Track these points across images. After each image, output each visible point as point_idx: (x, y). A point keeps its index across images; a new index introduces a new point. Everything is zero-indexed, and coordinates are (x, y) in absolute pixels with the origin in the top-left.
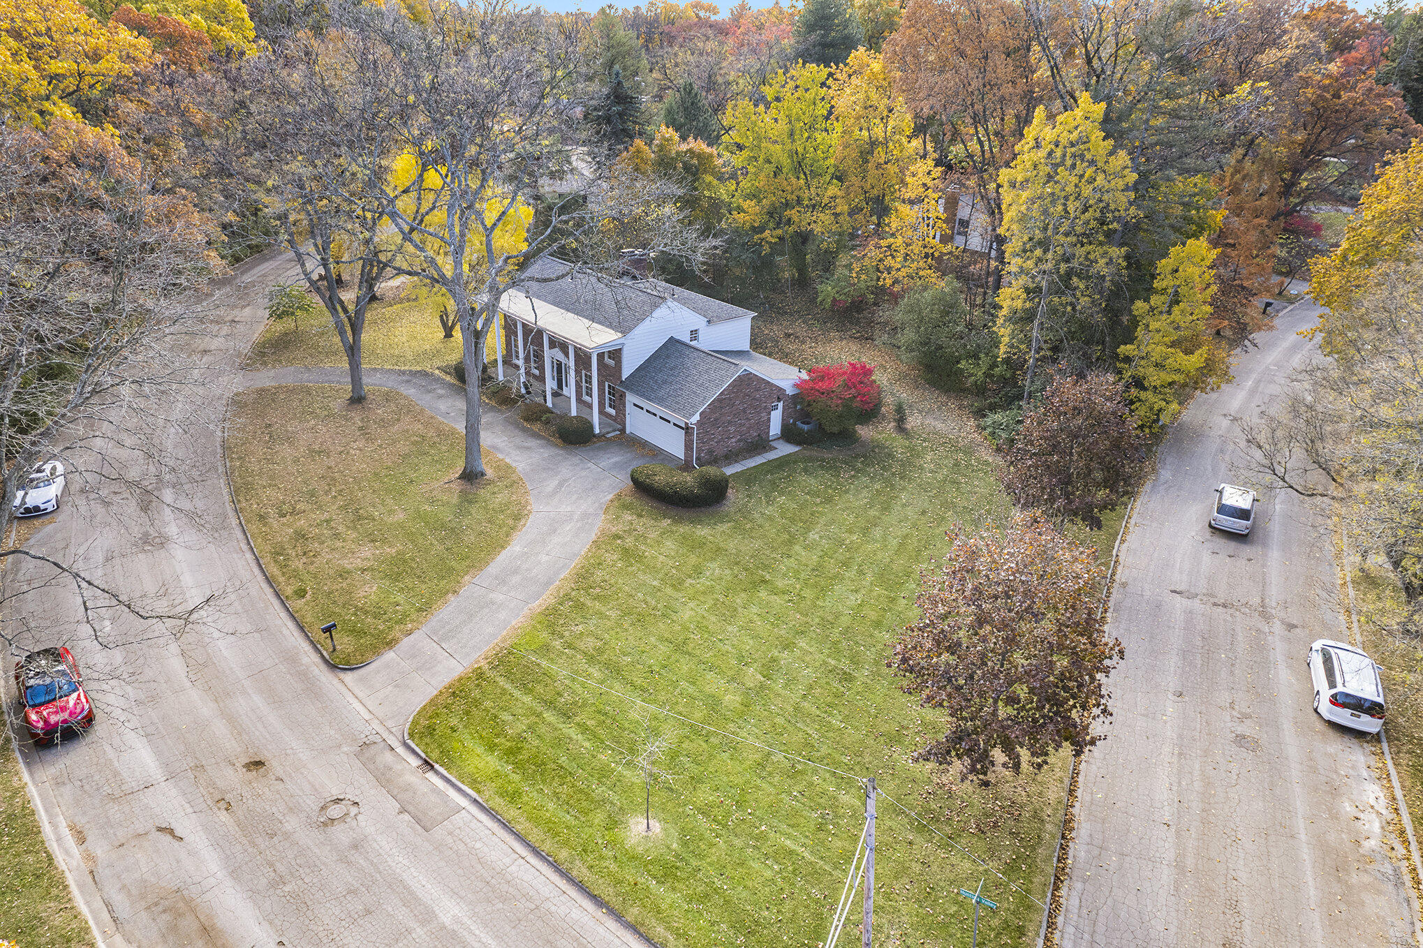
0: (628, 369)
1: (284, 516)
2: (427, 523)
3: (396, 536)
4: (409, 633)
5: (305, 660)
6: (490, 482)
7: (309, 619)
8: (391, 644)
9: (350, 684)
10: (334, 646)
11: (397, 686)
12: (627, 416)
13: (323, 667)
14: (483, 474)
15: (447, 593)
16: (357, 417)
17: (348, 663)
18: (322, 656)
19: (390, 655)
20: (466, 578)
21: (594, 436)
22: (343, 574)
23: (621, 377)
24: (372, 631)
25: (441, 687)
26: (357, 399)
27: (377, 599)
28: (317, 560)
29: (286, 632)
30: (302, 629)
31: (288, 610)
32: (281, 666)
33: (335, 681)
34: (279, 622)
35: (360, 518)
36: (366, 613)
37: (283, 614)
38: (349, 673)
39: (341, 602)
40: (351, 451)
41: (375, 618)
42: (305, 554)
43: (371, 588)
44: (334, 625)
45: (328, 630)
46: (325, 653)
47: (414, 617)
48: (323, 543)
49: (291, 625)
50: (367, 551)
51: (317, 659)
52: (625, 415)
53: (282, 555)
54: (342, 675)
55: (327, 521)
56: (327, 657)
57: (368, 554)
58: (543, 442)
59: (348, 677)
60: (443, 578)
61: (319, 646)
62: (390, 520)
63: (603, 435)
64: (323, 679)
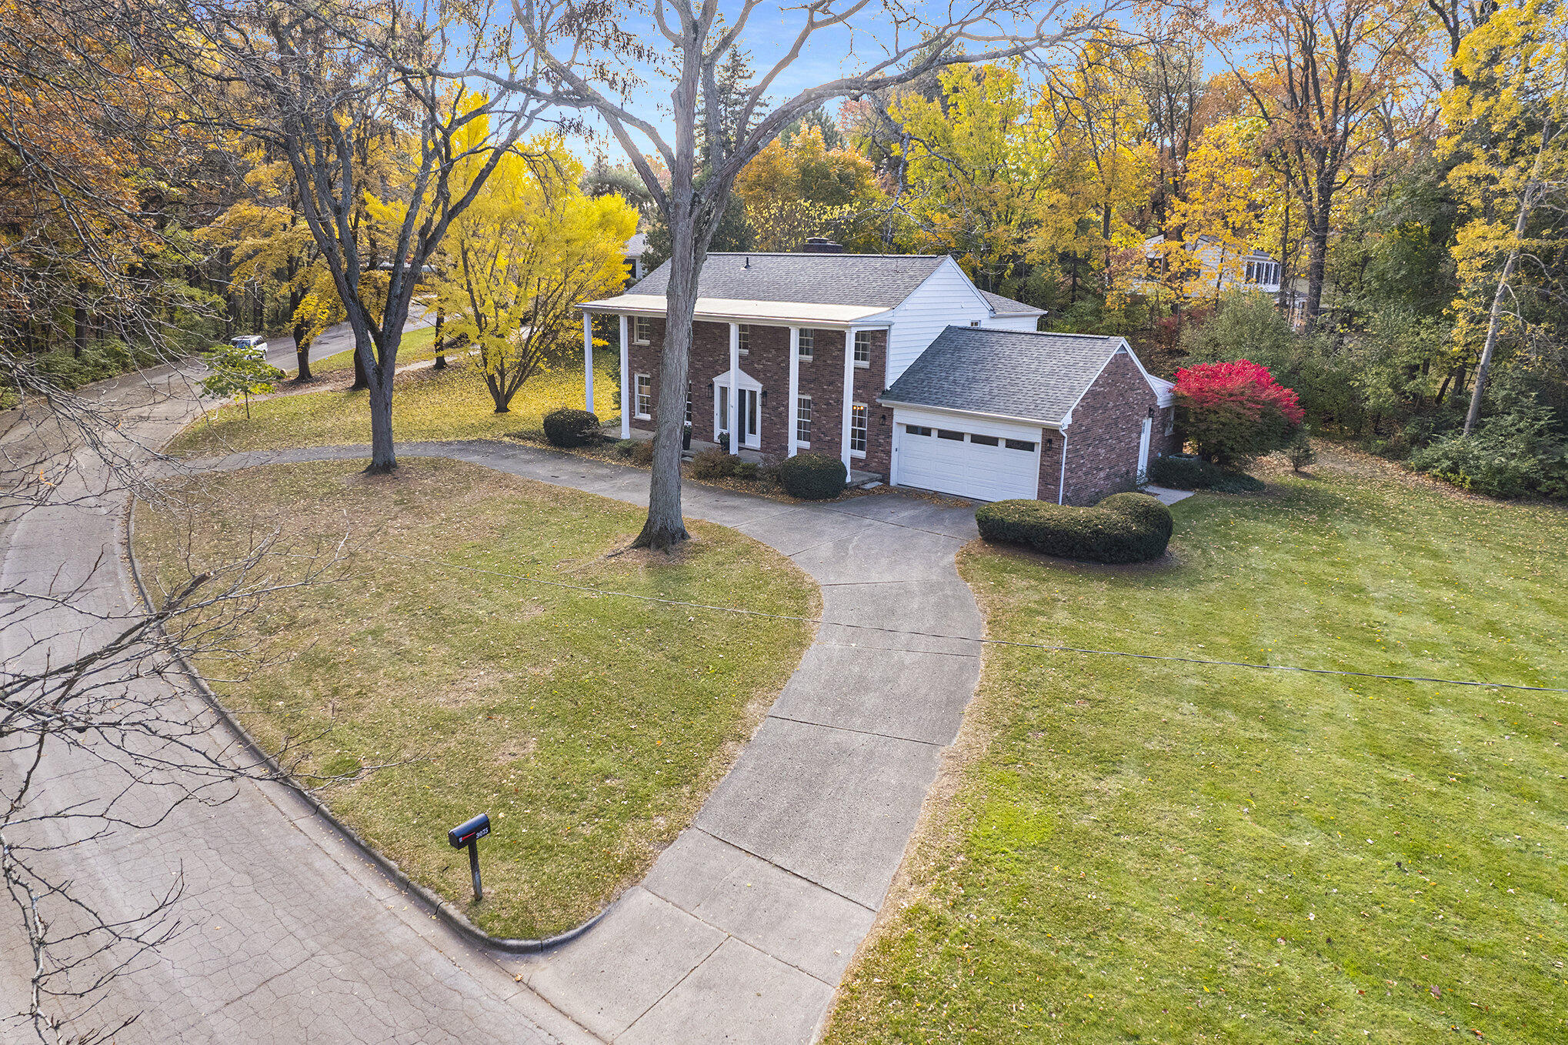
0: (896, 367)
1: (272, 632)
2: (603, 619)
3: (543, 645)
4: (668, 839)
5: (398, 935)
6: (699, 550)
7: (381, 825)
8: (632, 869)
9: (558, 994)
10: (477, 887)
11: (701, 985)
12: (894, 454)
13: (454, 948)
14: (684, 536)
15: (721, 740)
16: (387, 490)
17: (529, 931)
18: (446, 920)
19: (638, 901)
20: (751, 707)
21: (846, 486)
22: (442, 725)
23: (883, 383)
24: (565, 841)
25: (838, 972)
26: (383, 466)
27: (548, 769)
28: (371, 703)
29: (320, 863)
30: (366, 852)
31: (317, 810)
32: (329, 961)
33: (509, 990)
34: (300, 841)
35: (446, 622)
36: (531, 800)
37: (306, 822)
38: (540, 960)
39: (456, 778)
40: (391, 531)
41: (560, 810)
42: (336, 692)
43: (523, 745)
44: (485, 825)
45: (467, 840)
46: (451, 910)
47: (662, 798)
48: (375, 669)
49: (333, 845)
50: (484, 677)
51: (433, 930)
52: (888, 453)
53: (281, 698)
54: (521, 968)
55: (373, 632)
56: (464, 920)
57: (490, 681)
58: (753, 500)
59: (543, 971)
60: (693, 711)
61: (428, 892)
62: (517, 620)
63: (858, 487)
64: (468, 985)
